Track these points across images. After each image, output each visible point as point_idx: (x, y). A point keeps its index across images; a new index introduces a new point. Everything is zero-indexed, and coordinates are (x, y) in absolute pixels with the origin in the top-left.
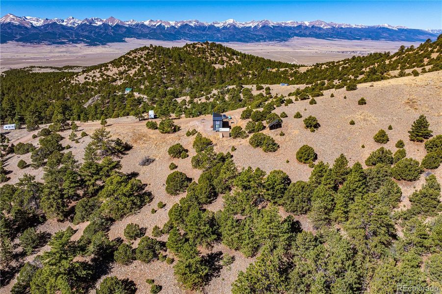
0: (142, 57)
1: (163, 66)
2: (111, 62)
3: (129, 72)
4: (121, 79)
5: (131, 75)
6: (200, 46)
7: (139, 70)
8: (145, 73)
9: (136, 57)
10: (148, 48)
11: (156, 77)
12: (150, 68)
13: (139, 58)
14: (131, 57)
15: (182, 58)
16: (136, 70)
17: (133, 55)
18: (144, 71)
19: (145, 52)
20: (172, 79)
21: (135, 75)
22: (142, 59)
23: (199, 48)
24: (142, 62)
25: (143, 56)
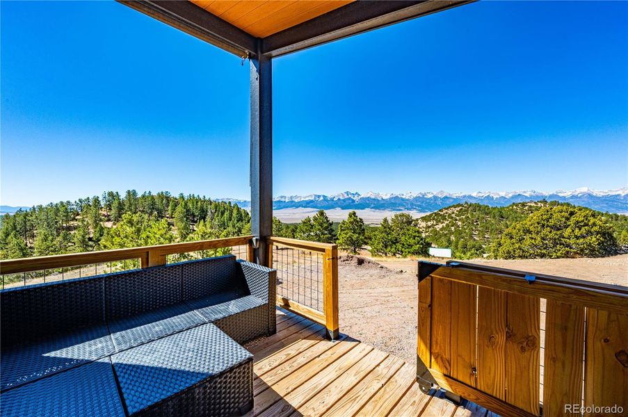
0: (453, 213)
1: (476, 222)
2: (422, 218)
3: (436, 227)
4: (426, 232)
5: (438, 229)
6: (533, 204)
7: (447, 225)
8: (453, 228)
9: (447, 213)
10: (462, 205)
11: (465, 232)
12: (460, 223)
13: (450, 214)
14: (442, 213)
15: (504, 215)
16: (444, 225)
17: (444, 212)
18: (453, 226)
19: (458, 209)
20: (486, 236)
21: (441, 229)
22: (453, 215)
23: (530, 206)
24: (452, 218)
25: (455, 212)
